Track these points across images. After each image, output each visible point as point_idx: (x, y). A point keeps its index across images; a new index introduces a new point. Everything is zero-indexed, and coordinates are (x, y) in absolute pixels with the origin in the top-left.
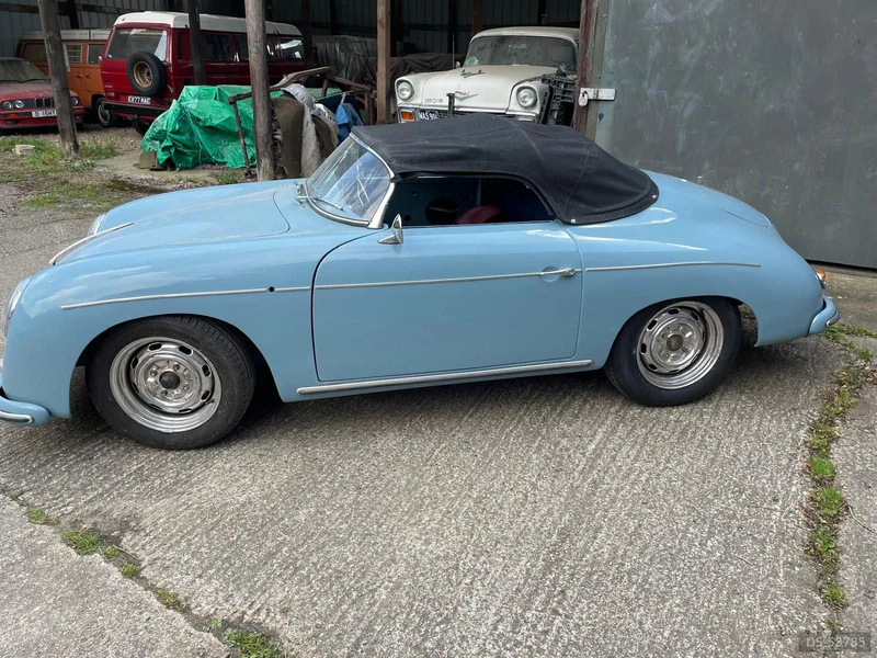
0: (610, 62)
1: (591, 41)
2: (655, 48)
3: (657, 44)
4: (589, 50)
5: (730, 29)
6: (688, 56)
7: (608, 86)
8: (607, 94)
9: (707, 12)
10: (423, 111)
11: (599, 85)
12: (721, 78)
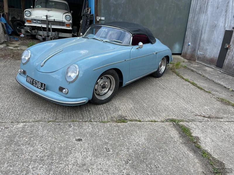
0: (103, 11)
1: (98, 6)
2: (112, 9)
3: (113, 8)
4: (98, 8)
5: (127, 7)
6: (120, 11)
7: (103, 17)
8: (103, 18)
9: (123, 2)
10: (35, 20)
11: (101, 16)
12: (126, 17)
